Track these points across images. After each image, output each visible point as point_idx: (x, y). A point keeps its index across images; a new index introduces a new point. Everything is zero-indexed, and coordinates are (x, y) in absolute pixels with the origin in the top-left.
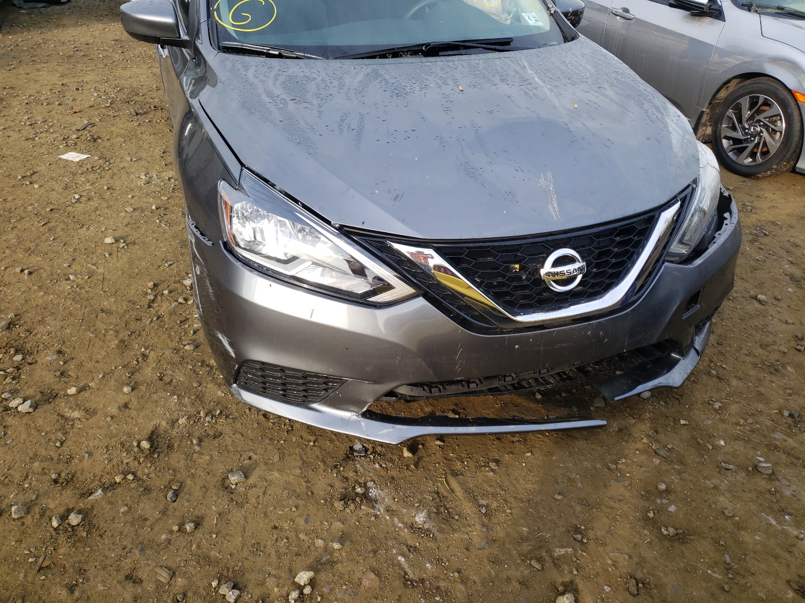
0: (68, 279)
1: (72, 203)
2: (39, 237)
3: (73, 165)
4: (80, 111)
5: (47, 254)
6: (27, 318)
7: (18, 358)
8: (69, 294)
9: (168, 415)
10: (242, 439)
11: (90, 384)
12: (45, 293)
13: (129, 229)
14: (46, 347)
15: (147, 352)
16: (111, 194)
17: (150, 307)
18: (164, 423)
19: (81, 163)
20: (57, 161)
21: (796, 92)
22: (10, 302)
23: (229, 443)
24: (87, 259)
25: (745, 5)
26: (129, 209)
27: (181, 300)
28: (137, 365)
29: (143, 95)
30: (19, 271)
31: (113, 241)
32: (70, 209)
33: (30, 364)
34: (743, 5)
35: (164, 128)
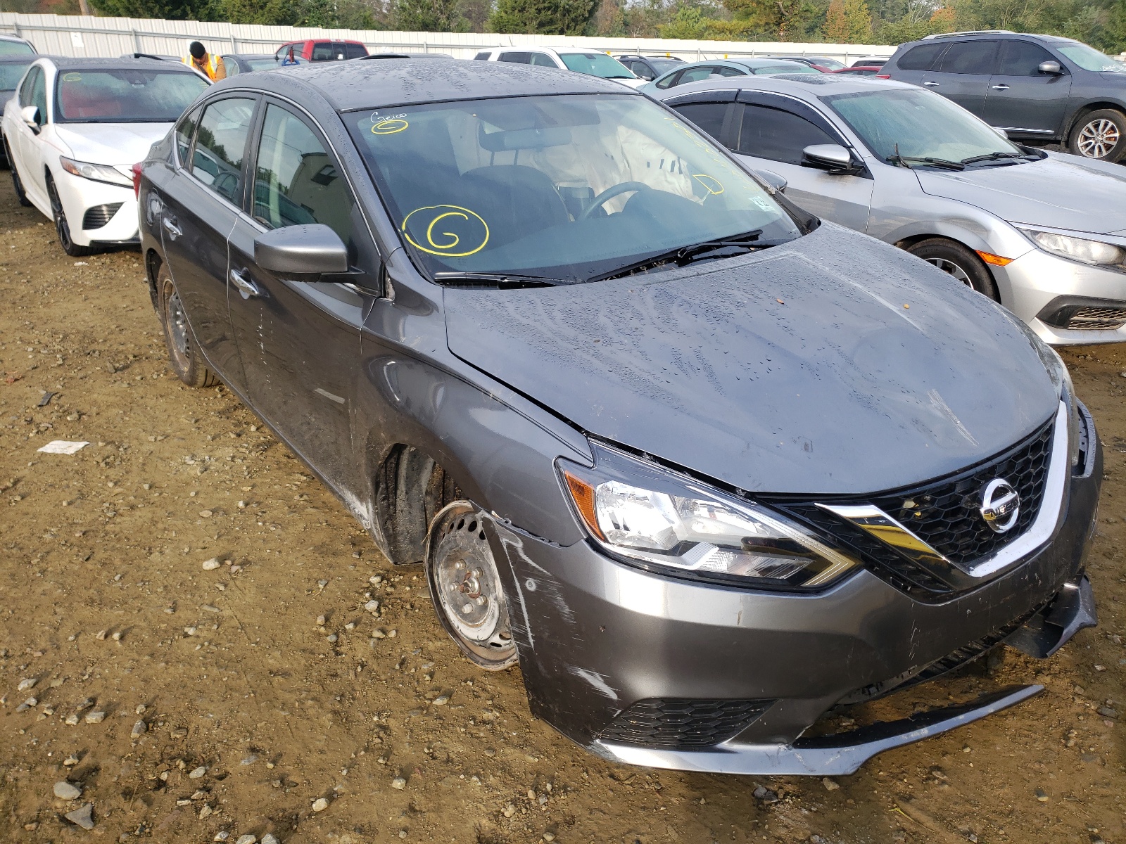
0: (186, 636)
1: (110, 518)
2: (95, 579)
3: (70, 460)
4: (23, 377)
5: (126, 603)
6: (164, 706)
7: (198, 773)
8: (205, 657)
9: (483, 808)
10: (606, 817)
11: (335, 789)
12: (167, 663)
13: (226, 542)
14: (228, 747)
15: (384, 720)
16: (161, 494)
17: (338, 653)
18: (485, 822)
19: (80, 456)
20: (39, 458)
21: (981, 252)
22: (120, 688)
23: (595, 828)
24: (195, 599)
25: (890, 160)
26: (207, 513)
27: (377, 634)
28: (381, 743)
29: (105, 341)
30: (102, 638)
31: (217, 564)
32: (109, 527)
33: (221, 778)
34: (887, 160)
35: (170, 386)
